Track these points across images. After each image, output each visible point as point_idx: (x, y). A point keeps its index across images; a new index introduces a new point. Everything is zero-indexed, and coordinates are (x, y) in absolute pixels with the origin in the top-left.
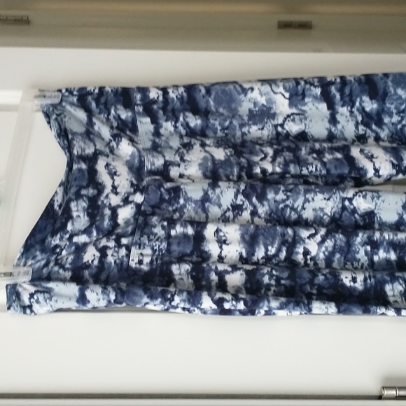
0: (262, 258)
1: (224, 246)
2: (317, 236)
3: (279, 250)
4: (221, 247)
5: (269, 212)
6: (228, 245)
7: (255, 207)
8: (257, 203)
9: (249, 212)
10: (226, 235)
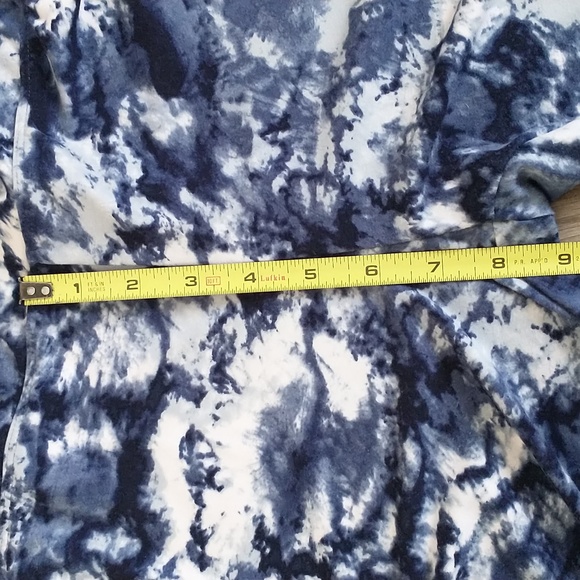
0: (324, 541)
2: (487, 482)
3: (375, 514)
4: (198, 498)
6: (220, 489)
10: (218, 451)
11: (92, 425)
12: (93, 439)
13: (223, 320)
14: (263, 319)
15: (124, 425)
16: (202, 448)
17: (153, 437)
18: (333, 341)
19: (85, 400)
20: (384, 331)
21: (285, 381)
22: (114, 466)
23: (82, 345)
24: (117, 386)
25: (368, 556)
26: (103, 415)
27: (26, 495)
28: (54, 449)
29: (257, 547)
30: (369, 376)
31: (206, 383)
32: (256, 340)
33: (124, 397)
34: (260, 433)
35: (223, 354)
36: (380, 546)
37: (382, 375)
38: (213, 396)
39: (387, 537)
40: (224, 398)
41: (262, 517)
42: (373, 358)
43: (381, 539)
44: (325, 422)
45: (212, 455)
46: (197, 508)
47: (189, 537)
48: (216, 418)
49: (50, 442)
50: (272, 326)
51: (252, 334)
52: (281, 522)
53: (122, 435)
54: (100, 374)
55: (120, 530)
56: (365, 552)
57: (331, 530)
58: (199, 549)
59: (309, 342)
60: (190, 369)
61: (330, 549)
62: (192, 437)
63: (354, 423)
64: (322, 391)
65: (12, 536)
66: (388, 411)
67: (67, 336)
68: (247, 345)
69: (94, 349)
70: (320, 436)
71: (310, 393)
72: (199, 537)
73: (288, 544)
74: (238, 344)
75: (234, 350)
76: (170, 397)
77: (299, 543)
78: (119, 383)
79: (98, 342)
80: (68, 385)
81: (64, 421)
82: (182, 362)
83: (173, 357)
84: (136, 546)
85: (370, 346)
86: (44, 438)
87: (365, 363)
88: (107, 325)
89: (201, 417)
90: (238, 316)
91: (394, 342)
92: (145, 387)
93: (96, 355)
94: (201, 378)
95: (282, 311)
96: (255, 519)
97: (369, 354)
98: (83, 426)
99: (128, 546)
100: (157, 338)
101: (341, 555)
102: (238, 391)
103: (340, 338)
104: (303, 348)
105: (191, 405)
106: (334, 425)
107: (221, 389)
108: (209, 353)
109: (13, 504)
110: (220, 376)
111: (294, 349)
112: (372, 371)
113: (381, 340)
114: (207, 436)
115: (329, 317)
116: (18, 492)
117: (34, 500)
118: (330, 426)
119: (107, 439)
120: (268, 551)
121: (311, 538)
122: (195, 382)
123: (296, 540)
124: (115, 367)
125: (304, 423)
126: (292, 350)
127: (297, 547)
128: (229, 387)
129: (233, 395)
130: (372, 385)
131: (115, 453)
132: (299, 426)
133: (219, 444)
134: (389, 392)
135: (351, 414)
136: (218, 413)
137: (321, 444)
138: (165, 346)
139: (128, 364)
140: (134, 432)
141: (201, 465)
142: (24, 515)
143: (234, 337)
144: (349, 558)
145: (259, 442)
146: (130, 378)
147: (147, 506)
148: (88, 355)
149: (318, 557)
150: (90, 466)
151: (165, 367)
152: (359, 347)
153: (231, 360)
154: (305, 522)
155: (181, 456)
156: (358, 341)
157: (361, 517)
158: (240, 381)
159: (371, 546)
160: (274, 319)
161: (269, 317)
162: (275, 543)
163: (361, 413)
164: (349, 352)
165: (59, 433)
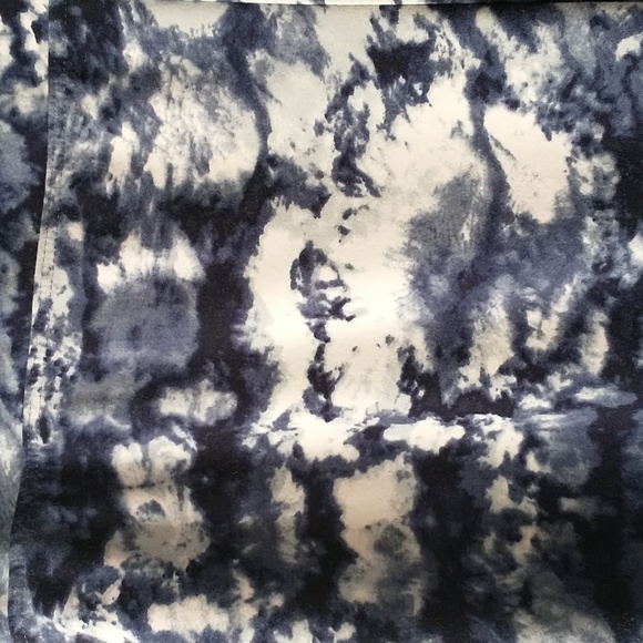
1: (333, 326)
5: (559, 78)
7: (490, 56)
8: (502, 35)
9: (461, 81)
11: (160, 243)
12: (162, 262)
13: (347, 91)
14: (409, 89)
15: (208, 243)
16: (324, 274)
17: (253, 260)
18: (514, 117)
19: (151, 207)
20: (591, 98)
21: (446, 177)
22: (193, 302)
23: (135, 128)
24: (196, 187)
25: (568, 383)
26: (175, 228)
27: (68, 342)
28: (107, 277)
29: (405, 390)
30: (569, 160)
31: (328, 182)
32: (399, 119)
33: (207, 202)
34: (409, 251)
35: (350, 141)
36: (585, 368)
37: (588, 156)
38: (338, 201)
39: (594, 355)
40: (355, 203)
41: (411, 349)
42: (574, 133)
43: (586, 359)
44: (506, 229)
45: (338, 283)
46: (318, 343)
47: (306, 384)
48: (344, 231)
49: (100, 267)
50: (423, 99)
51: (392, 111)
52: (438, 354)
53: (206, 256)
54: (170, 169)
55: (206, 382)
56: (563, 379)
57: (512, 355)
58: (322, 398)
59: (478, 119)
60: (302, 163)
61: (513, 379)
62: (308, 260)
63: (549, 226)
64: (499, 185)
65: (48, 398)
66: (598, 204)
67: (110, 115)
68: (386, 125)
69: (155, 132)
70: (500, 249)
71: (483, 190)
72: (321, 382)
73: (450, 382)
74: (371, 126)
75: (366, 135)
76: (276, 203)
77: (466, 379)
78: (198, 181)
79: (159, 123)
80: (121, 186)
81: (120, 236)
82: (290, 154)
83: (277, 145)
84: (230, 403)
85: (569, 118)
86: (92, 261)
87: (562, 142)
88: (169, 98)
89: (321, 230)
90: (370, 84)
91: (607, 108)
92: (239, 188)
93: (159, 141)
94: (320, 175)
95: (438, 78)
96: (401, 353)
97: (569, 129)
98: (146, 243)
99: (218, 403)
100: (249, 117)
101: (529, 385)
102: (375, 193)
103: (525, 111)
104: (469, 129)
105: (307, 214)
106: (519, 232)
107: (350, 190)
108: (328, 139)
109: (49, 353)
110: (347, 172)
111: (457, 130)
112: (573, 152)
113: (586, 110)
114: (331, 257)
115: (508, 82)
116: (57, 335)
117: (79, 350)
118: (513, 234)
119: (184, 263)
120: (421, 393)
121: (483, 370)
122: (312, 182)
123: (460, 375)
124: (192, 159)
125: (475, 233)
126: (453, 133)
127: (462, 385)
128: (362, 186)
129: (368, 199)
130: (573, 171)
131: (195, 284)
132: (467, 238)
133: (349, 267)
134: (601, 178)
135: (544, 215)
136: (346, 224)
137: (501, 259)
138: (264, 128)
139: (210, 154)
140: (225, 253)
141: (323, 297)
142: (65, 369)
143: (365, 115)
144: (540, 387)
145: (409, 263)
146: (214, 175)
147: (246, 345)
148: (147, 142)
149: (494, 393)
150: (158, 301)
151: (267, 160)
152: (552, 121)
153: (362, 149)
154: (474, 351)
155: (294, 285)
156: (553, 113)
157: (555, 333)
158: (379, 178)
159: (571, 369)
160: (426, 89)
161: (417, 87)
162: (432, 382)
163: (559, 210)
164: (538, 129)
165: (111, 254)
